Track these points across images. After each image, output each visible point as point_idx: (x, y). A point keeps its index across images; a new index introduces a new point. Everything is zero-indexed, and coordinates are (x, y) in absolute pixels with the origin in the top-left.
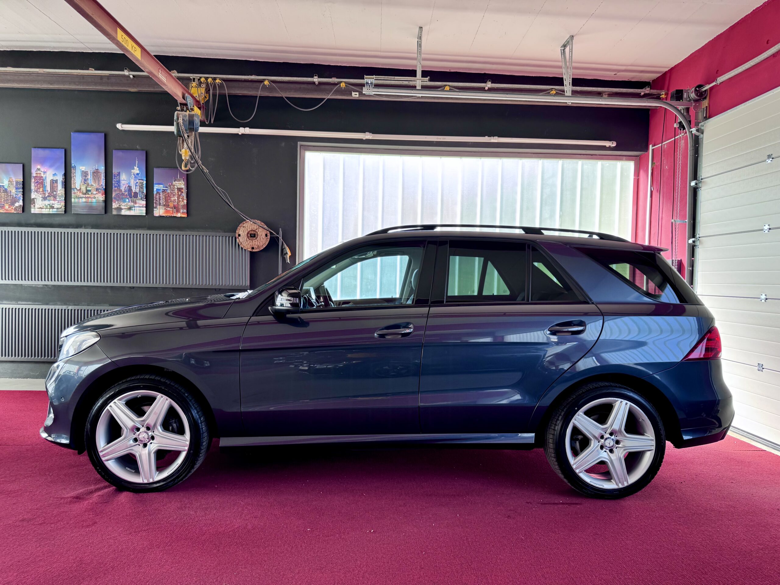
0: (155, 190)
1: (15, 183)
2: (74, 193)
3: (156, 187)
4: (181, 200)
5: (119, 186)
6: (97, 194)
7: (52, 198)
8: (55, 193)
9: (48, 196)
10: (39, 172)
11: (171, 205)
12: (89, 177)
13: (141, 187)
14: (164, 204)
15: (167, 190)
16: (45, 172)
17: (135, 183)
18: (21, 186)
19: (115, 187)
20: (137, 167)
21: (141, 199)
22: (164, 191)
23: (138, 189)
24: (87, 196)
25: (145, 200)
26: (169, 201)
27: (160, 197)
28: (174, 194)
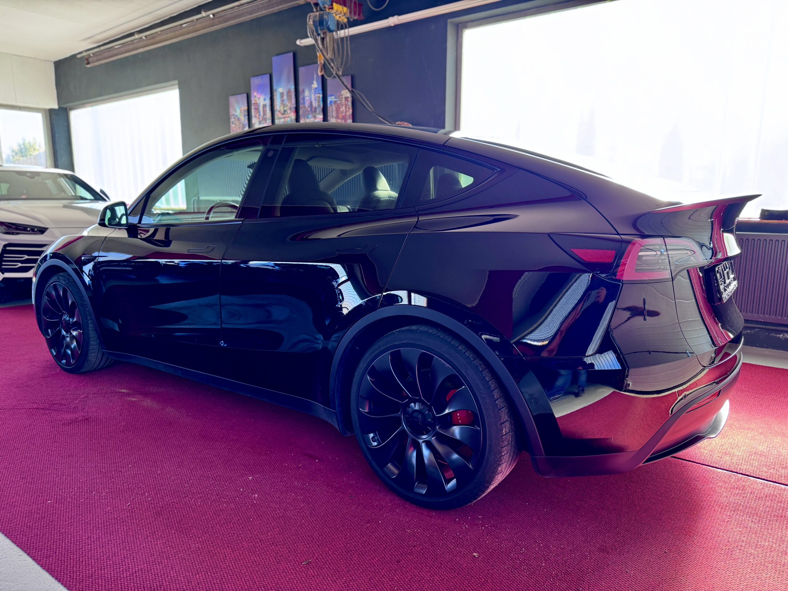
0: (328, 102)
1: (243, 111)
2: (277, 115)
3: (329, 99)
4: (347, 109)
5: (304, 103)
6: (290, 113)
7: (264, 121)
8: (265, 116)
9: (262, 120)
10: (256, 99)
11: (341, 116)
12: (285, 97)
13: (319, 102)
14: (336, 115)
15: (337, 101)
16: (259, 98)
17: (315, 97)
18: (246, 113)
19: (302, 104)
20: (317, 81)
21: (319, 114)
22: (335, 102)
23: (317, 104)
24: (285, 116)
25: (322, 114)
26: (339, 112)
27: (332, 109)
28: (342, 104)
